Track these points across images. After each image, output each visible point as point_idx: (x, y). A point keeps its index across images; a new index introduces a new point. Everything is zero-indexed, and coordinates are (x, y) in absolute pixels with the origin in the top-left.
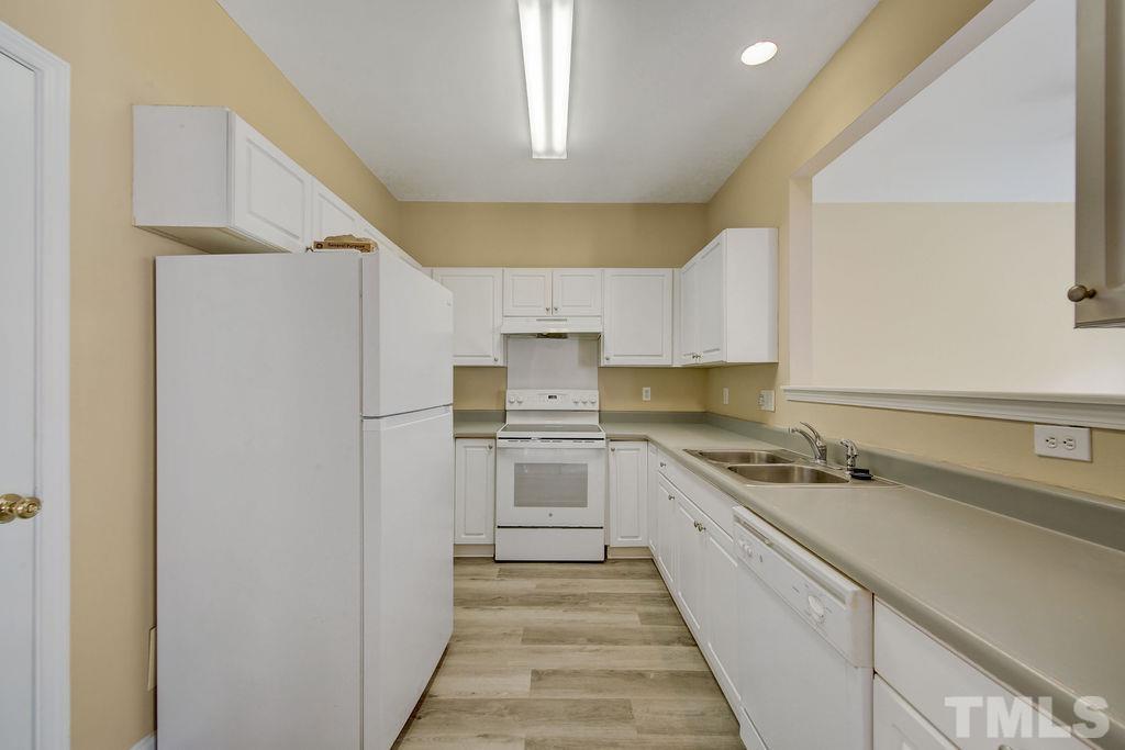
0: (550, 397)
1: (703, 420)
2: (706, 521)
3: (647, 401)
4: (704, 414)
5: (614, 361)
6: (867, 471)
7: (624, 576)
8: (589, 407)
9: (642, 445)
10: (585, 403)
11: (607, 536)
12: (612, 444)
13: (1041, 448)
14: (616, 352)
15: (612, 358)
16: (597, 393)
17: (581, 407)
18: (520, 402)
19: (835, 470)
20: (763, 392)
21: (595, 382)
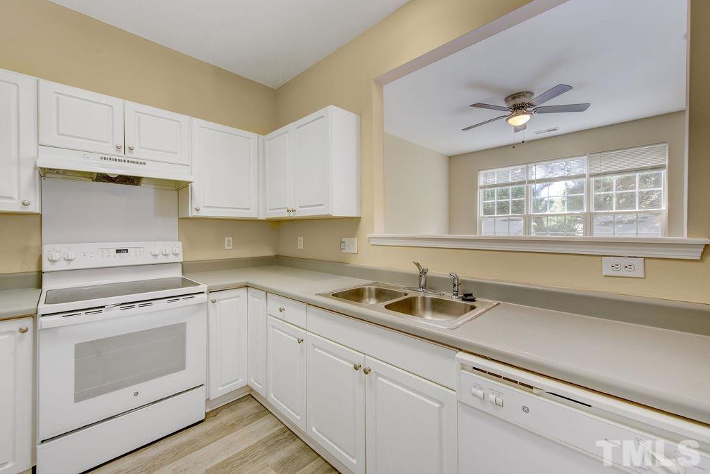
0: (117, 251)
1: (277, 262)
2: (370, 363)
3: (230, 250)
4: (277, 257)
5: (205, 213)
6: (471, 295)
7: (233, 427)
8: (172, 259)
9: (243, 292)
10: (166, 255)
11: (208, 392)
12: (213, 296)
13: (607, 270)
14: (204, 203)
15: (202, 209)
16: (180, 244)
17: (161, 259)
18: (69, 260)
19: (449, 296)
20: (343, 239)
21: (175, 233)
